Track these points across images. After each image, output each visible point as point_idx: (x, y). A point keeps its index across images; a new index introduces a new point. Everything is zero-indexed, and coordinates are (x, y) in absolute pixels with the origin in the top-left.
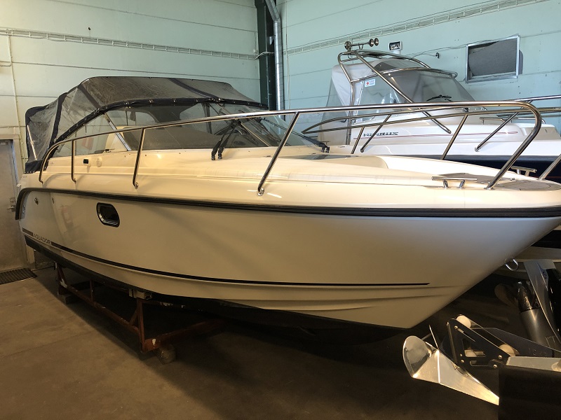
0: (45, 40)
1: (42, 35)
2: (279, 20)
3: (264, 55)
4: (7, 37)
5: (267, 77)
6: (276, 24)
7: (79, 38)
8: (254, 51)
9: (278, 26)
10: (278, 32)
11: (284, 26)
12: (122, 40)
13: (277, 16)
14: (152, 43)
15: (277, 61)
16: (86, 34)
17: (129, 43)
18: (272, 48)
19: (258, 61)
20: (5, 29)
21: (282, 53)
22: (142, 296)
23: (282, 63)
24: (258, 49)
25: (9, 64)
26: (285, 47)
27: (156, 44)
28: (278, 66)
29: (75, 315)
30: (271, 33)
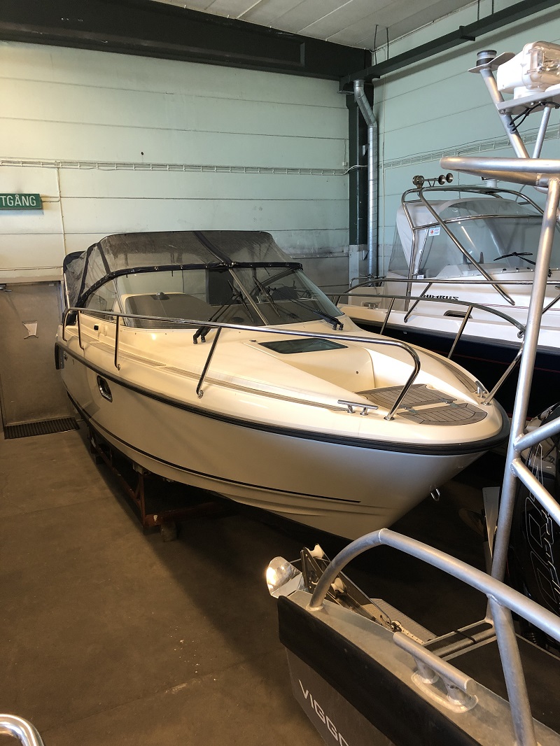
0: (95, 170)
1: (91, 165)
2: (375, 124)
3: (355, 170)
4: (56, 170)
5: (358, 197)
6: (371, 130)
7: (130, 165)
8: (343, 164)
9: (373, 132)
10: (373, 140)
11: (381, 131)
12: (178, 163)
13: (372, 119)
14: (213, 164)
15: (371, 177)
16: (139, 160)
17: (187, 166)
18: (365, 160)
19: (348, 176)
20: (54, 162)
21: (377, 166)
22: (140, 471)
23: (377, 180)
24: (348, 162)
25: (58, 199)
26: (381, 159)
27: (217, 165)
28: (371, 183)
29: (101, 477)
30: (365, 141)
